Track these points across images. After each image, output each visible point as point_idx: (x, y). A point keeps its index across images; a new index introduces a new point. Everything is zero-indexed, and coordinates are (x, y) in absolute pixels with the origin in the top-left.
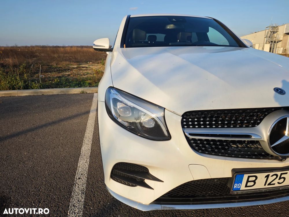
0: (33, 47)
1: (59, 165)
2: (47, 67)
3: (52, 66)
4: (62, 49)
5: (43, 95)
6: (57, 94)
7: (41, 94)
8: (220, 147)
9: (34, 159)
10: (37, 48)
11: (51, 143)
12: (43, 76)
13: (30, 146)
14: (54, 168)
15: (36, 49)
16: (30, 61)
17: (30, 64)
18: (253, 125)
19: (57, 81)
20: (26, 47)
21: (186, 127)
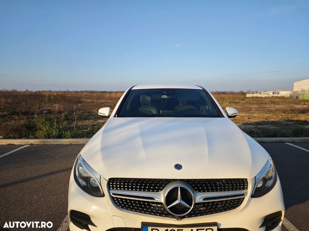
0: (82, 92)
1: (56, 209)
2: (88, 114)
3: (92, 113)
4: (108, 95)
5: (71, 144)
6: (83, 143)
7: (70, 144)
8: (129, 204)
9: (40, 202)
10: (86, 93)
11: (58, 190)
12: (80, 124)
13: (41, 191)
14: (51, 211)
15: (84, 94)
16: (75, 107)
17: (74, 110)
18: (158, 190)
19: (90, 130)
20: (76, 92)
21: (111, 188)
